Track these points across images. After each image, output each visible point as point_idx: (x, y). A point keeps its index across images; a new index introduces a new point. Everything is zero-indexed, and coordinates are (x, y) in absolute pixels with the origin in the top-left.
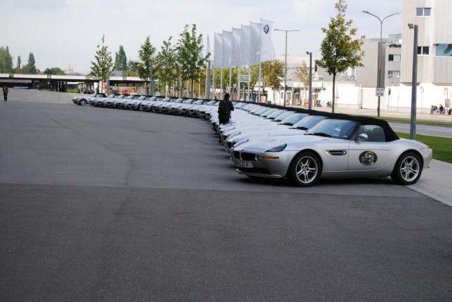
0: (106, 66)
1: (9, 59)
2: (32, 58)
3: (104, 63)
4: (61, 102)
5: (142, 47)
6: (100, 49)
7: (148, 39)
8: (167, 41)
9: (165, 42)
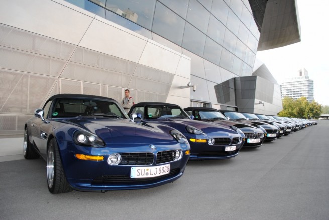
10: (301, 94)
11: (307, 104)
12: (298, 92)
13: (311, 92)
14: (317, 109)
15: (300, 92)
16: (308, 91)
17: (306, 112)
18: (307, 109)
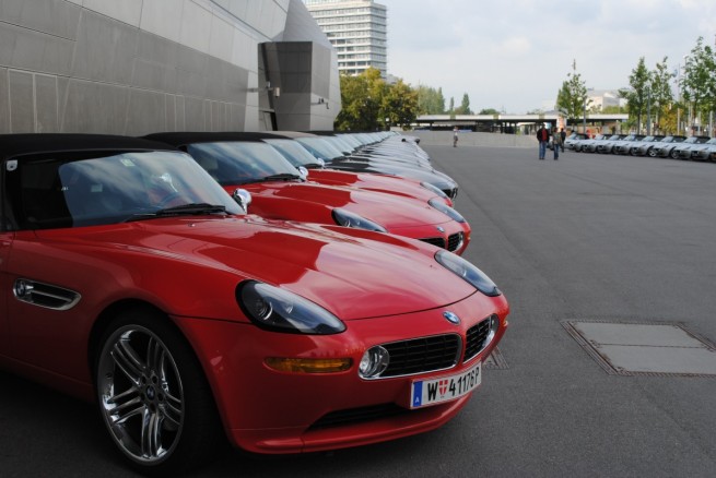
0: (579, 99)
1: (441, 102)
2: (466, 99)
3: (577, 96)
4: (517, 147)
5: (634, 71)
6: (571, 78)
7: (642, 61)
8: (661, 64)
9: (658, 66)
10: (349, 48)
11: (385, 89)
12: (343, 41)
13: (378, 44)
14: (407, 102)
15: (349, 41)
16: (372, 39)
17: (380, 111)
18: (385, 103)
